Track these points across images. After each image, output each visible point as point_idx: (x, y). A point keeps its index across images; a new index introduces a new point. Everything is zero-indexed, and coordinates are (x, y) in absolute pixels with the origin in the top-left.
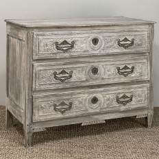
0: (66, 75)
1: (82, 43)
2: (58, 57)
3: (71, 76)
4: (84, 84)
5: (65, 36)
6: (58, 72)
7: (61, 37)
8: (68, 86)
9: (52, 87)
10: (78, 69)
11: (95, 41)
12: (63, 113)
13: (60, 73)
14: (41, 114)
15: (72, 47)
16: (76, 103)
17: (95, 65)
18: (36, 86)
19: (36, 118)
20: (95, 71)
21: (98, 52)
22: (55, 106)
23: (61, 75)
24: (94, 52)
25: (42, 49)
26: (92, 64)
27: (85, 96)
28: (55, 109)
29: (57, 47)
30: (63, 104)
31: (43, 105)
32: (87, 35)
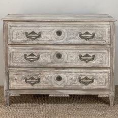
0: (35, 57)
1: (48, 33)
2: (27, 44)
3: (38, 58)
4: (49, 65)
5: (33, 28)
6: (28, 54)
7: (30, 28)
8: (36, 65)
9: (23, 65)
10: (44, 54)
11: (59, 33)
12: (32, 85)
13: (29, 56)
14: (15, 83)
15: (39, 36)
16: (43, 79)
17: (59, 51)
18: (11, 63)
19: (11, 86)
20: (59, 56)
21: (61, 41)
22: (26, 79)
23: (31, 57)
24: (58, 42)
25: (15, 37)
26: (57, 51)
27: (51, 75)
28: (26, 81)
29: (27, 36)
30: (32, 78)
31: (16, 78)
32: (52, 28)
